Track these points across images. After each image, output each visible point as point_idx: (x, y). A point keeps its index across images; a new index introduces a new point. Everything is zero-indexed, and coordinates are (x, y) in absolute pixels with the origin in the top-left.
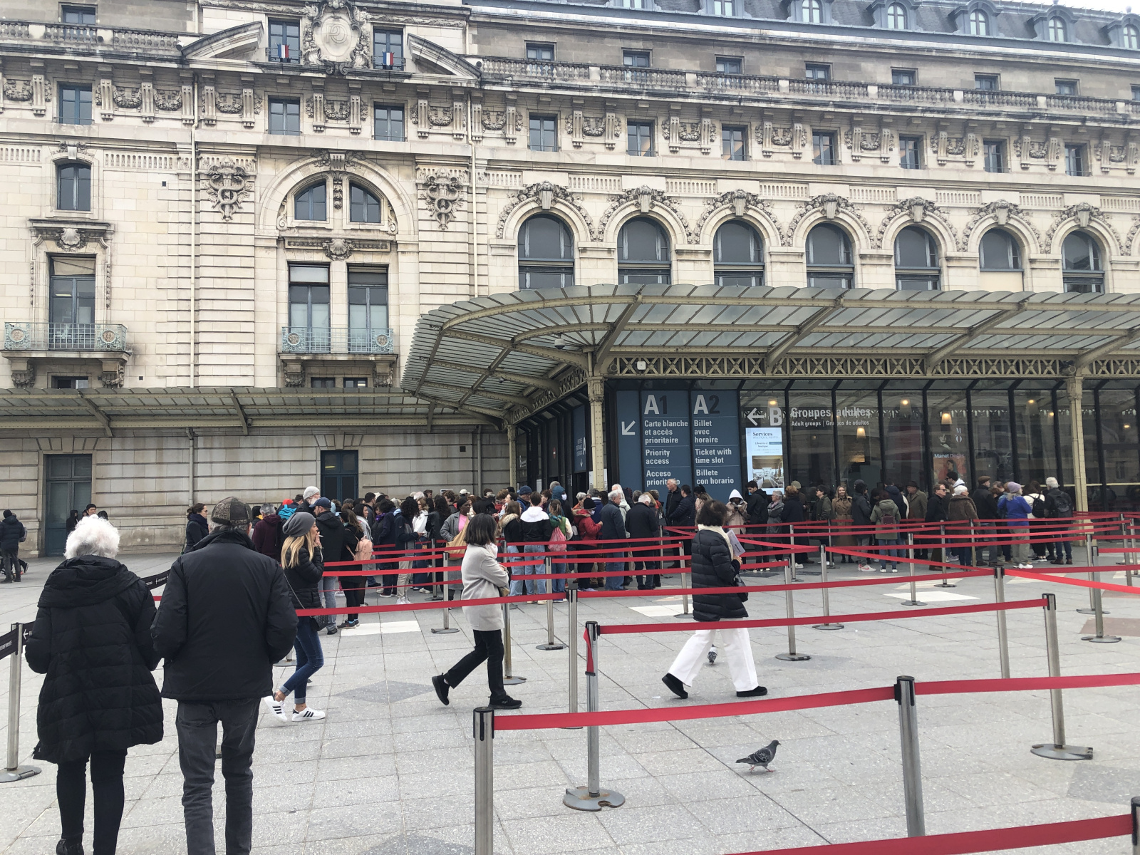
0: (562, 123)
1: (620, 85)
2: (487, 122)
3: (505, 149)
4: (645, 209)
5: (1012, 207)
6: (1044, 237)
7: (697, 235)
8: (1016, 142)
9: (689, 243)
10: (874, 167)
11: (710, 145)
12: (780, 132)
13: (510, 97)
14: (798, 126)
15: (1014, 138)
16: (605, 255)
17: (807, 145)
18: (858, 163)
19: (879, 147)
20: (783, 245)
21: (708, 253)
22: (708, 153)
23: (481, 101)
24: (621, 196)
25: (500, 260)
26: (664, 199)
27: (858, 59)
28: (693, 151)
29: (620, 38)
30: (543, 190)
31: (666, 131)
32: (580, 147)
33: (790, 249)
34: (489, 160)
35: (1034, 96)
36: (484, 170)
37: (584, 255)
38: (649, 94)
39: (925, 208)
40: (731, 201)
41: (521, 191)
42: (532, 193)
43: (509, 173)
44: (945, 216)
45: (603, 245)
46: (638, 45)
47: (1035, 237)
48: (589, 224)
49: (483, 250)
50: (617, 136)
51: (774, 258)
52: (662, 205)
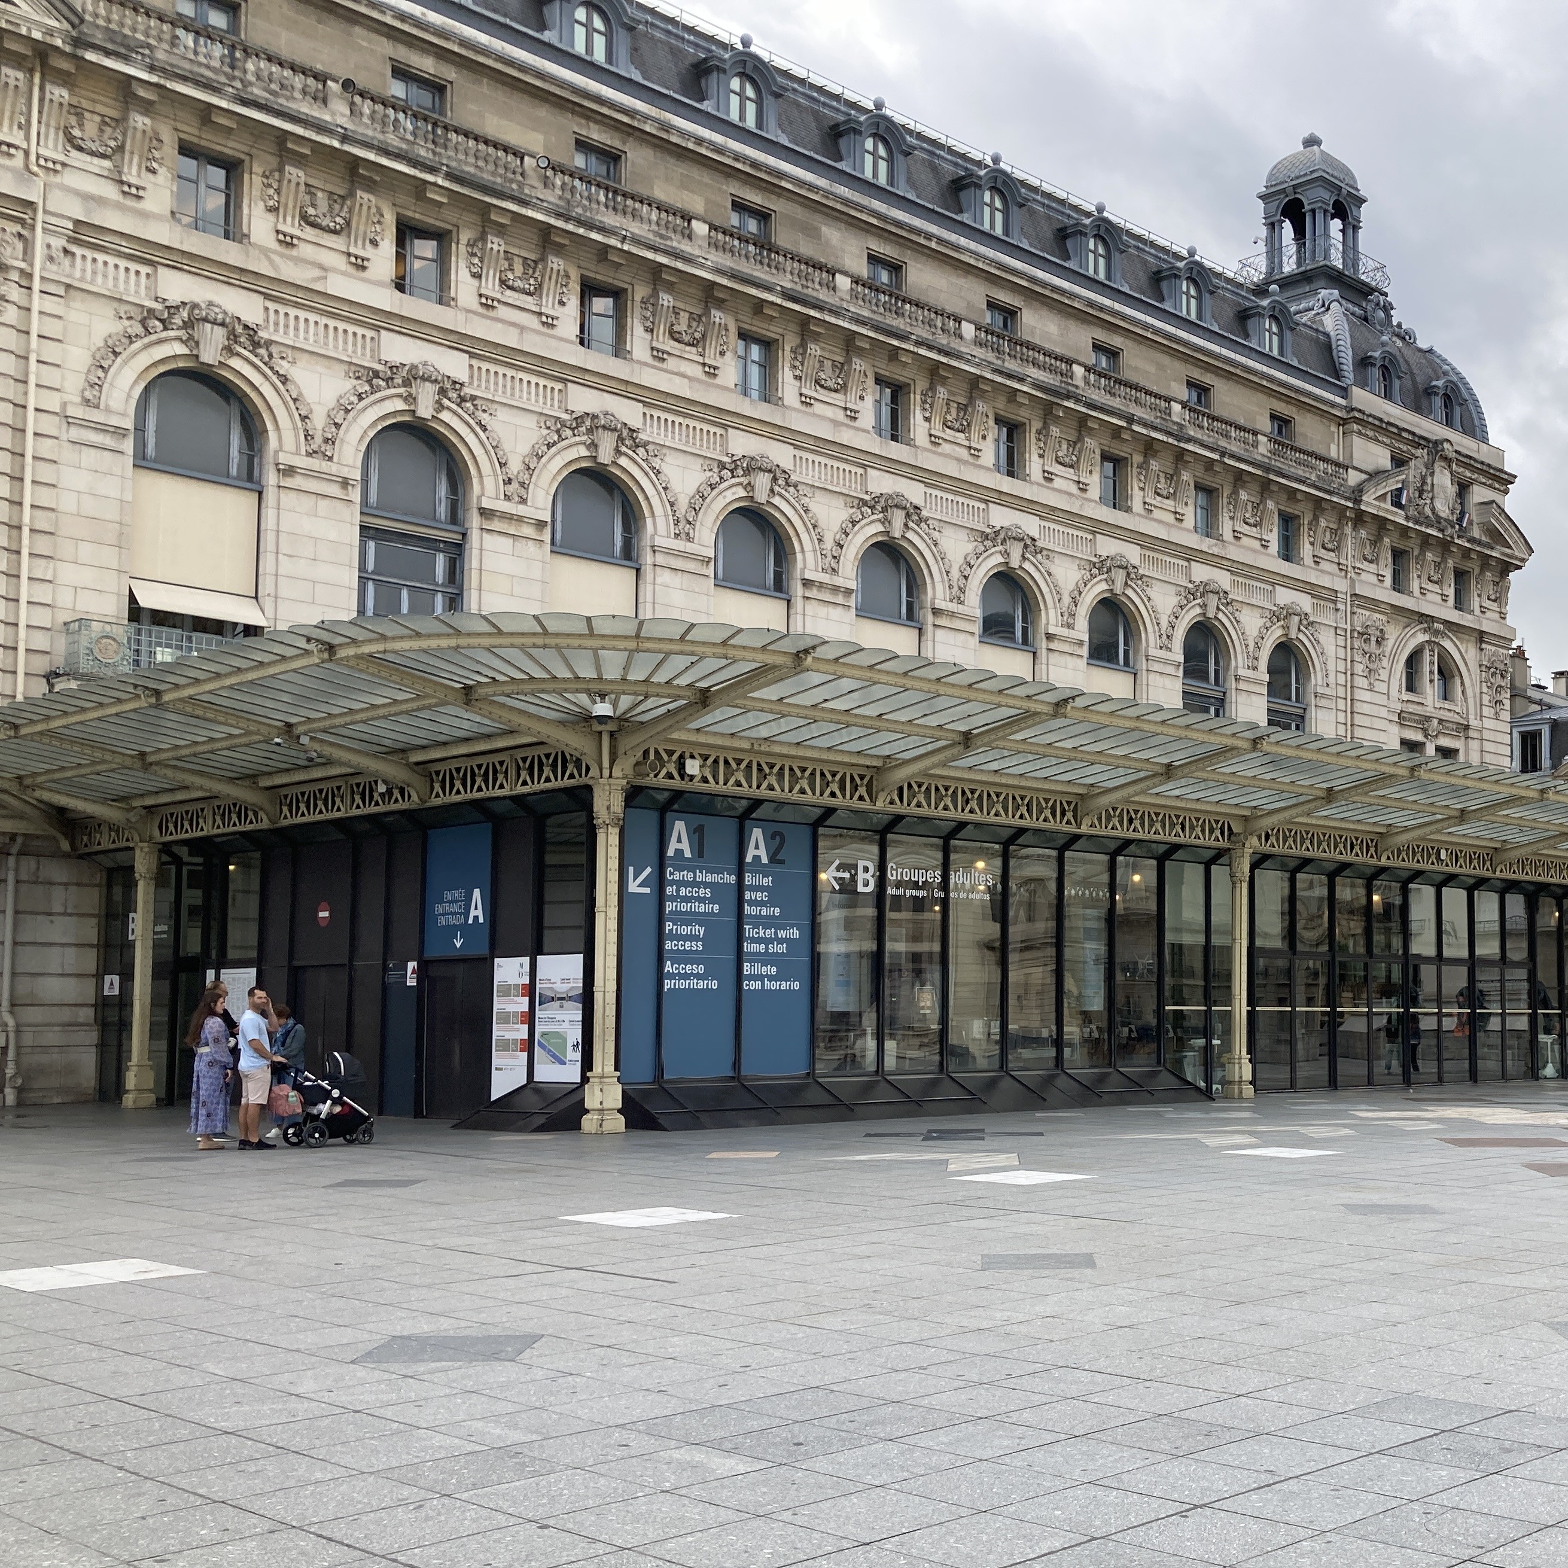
0: (253, 184)
1: (392, 140)
2: (76, 132)
3: (118, 206)
4: (425, 411)
5: (1029, 542)
6: (1067, 600)
7: (522, 484)
8: (1039, 432)
9: (507, 498)
10: (836, 423)
11: (558, 311)
12: (684, 317)
13: (142, 93)
14: (717, 316)
15: (1036, 425)
16: (335, 490)
17: (728, 354)
18: (809, 410)
19: (843, 389)
20: (677, 535)
21: (540, 525)
22: (553, 326)
23: (65, 79)
24: (376, 374)
25: (89, 457)
26: (463, 399)
27: (818, 217)
28: (524, 314)
29: (389, 38)
30: (206, 320)
31: (476, 261)
32: (292, 245)
33: (689, 547)
34: (77, 222)
35: (1070, 362)
36: (62, 242)
37: (288, 482)
38: (450, 176)
39: (908, 515)
40: (590, 431)
41: (151, 311)
42: (177, 321)
43: (123, 263)
44: (936, 535)
45: (333, 468)
46: (426, 64)
47: (1056, 597)
48: (304, 418)
49: (49, 425)
50: (374, 243)
51: (660, 559)
52: (460, 411)
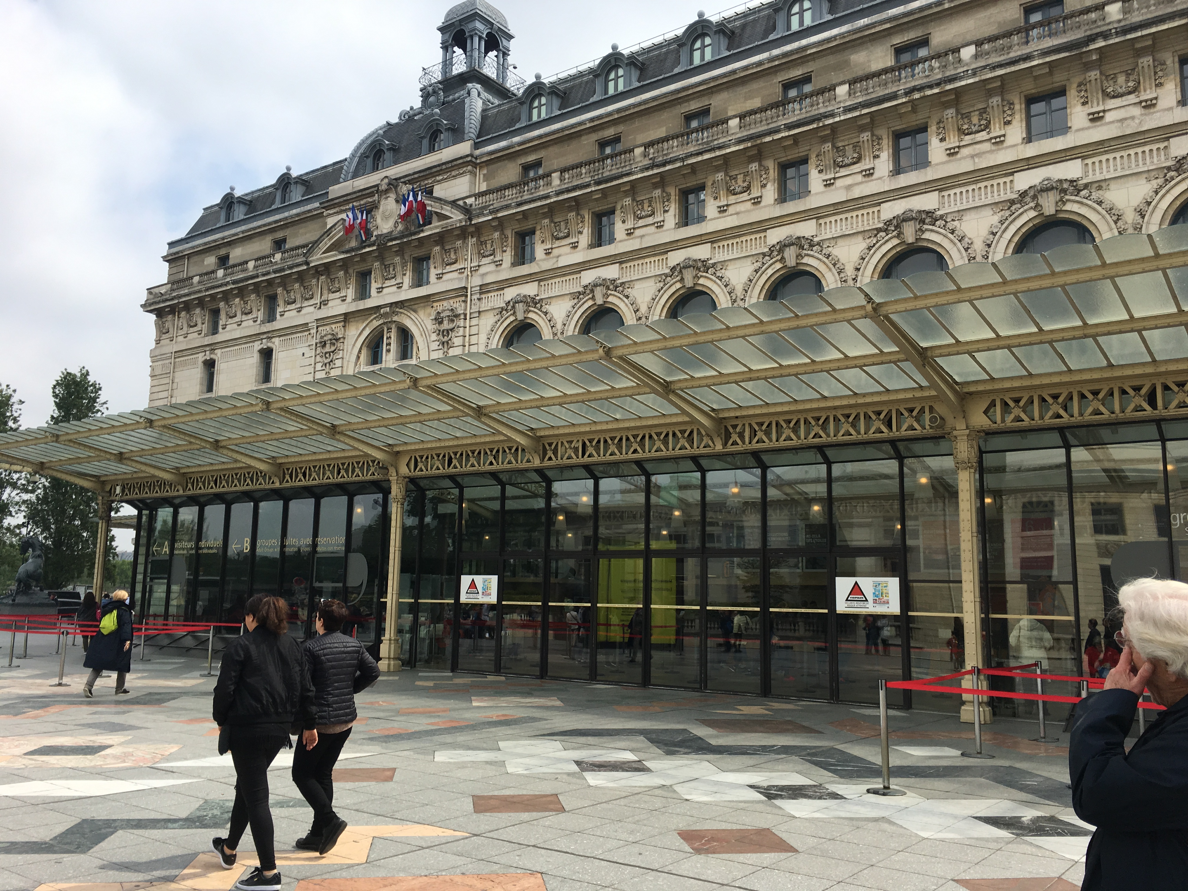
2: (482, 251)
3: (494, 272)
4: (601, 301)
5: (1066, 186)
6: (1128, 217)
8: (1078, 85)
10: (854, 185)
11: (664, 217)
12: (740, 178)
15: (1078, 79)
17: (769, 186)
18: (833, 187)
19: (858, 159)
22: (661, 226)
24: (579, 293)
28: (648, 228)
29: (594, 131)
30: (518, 302)
31: (623, 214)
32: (550, 253)
34: (481, 286)
35: (1101, 8)
36: (478, 296)
39: (921, 222)
40: (680, 273)
41: (502, 308)
42: (510, 307)
43: (496, 294)
44: (953, 224)
46: (612, 131)
48: (552, 327)
50: (581, 232)
52: (616, 293)
